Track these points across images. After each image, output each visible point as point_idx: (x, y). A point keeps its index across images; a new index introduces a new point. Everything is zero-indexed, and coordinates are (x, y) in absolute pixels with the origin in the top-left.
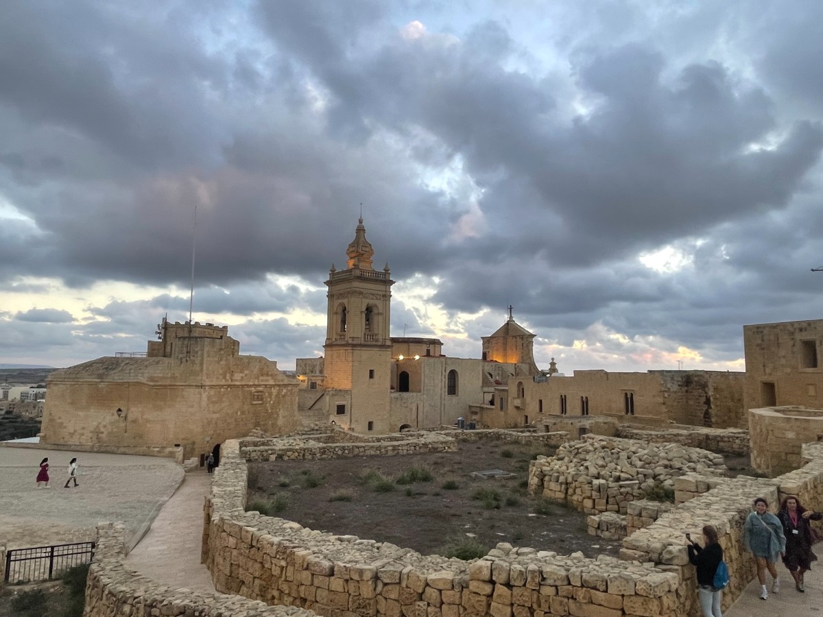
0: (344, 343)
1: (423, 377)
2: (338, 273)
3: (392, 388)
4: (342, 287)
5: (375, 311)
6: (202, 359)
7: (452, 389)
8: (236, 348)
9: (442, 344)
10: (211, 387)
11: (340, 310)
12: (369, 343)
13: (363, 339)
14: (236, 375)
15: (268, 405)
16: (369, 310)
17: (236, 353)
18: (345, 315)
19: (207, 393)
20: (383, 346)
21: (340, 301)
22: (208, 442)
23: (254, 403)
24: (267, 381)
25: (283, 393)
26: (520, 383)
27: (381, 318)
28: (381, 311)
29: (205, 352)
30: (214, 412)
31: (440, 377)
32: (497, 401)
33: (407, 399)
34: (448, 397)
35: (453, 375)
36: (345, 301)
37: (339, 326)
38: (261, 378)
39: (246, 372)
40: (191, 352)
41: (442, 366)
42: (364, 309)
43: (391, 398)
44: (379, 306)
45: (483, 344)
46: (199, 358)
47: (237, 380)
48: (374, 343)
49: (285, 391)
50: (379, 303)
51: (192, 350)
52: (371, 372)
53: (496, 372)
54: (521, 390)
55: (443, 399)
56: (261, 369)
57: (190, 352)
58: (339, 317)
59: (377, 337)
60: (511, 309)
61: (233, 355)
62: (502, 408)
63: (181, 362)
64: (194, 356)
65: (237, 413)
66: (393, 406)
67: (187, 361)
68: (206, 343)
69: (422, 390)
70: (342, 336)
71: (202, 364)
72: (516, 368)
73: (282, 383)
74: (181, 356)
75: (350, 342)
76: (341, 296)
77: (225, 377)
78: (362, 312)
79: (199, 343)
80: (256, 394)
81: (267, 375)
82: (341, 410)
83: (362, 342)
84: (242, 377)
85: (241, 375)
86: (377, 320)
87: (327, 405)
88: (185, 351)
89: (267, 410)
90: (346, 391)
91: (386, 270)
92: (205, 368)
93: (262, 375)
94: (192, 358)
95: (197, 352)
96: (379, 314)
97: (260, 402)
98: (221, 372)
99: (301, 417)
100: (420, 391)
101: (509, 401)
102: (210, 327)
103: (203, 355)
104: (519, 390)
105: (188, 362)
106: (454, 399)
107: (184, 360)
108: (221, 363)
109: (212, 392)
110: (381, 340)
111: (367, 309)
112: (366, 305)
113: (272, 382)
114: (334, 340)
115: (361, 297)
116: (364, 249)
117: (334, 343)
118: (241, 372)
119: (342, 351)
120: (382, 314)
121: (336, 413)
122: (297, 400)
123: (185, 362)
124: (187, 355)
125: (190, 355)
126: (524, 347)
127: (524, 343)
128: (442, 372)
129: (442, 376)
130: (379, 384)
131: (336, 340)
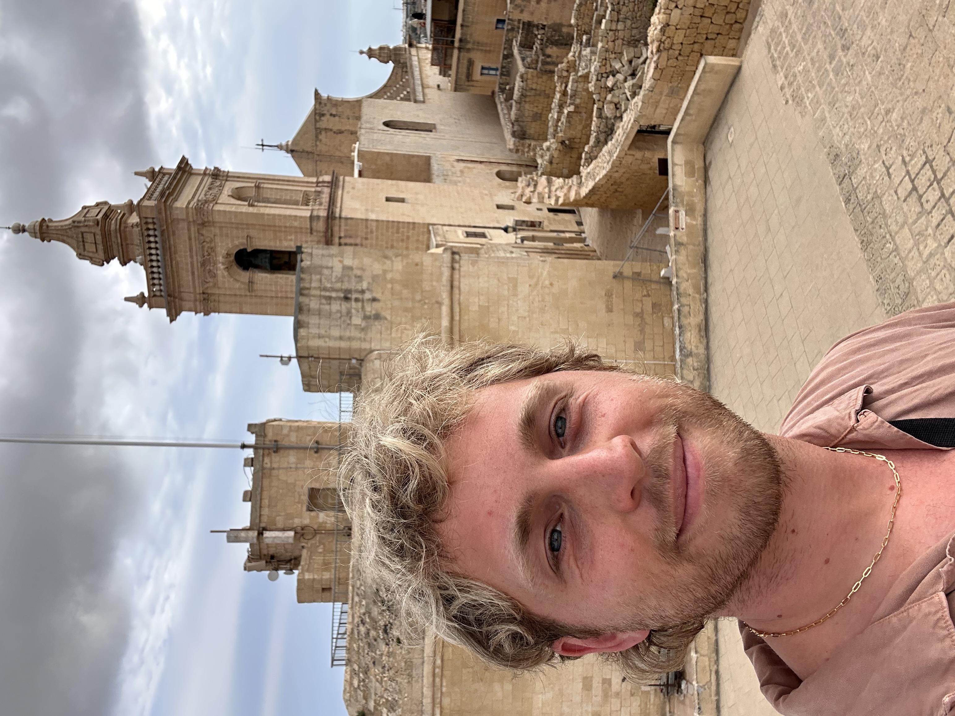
12: (325, 200)
13: (317, 207)
20: (333, 186)
28: (251, 185)
31: (400, 136)
33: (446, 170)
34: (437, 133)
40: (346, 286)
48: (326, 195)
50: (232, 185)
51: (338, 285)
52: (390, 200)
57: (349, 291)
63: (377, 317)
64: (360, 278)
67: (374, 300)
69: (428, 154)
74: (357, 320)
76: (207, 262)
83: (323, 207)
88: (345, 306)
94: (365, 285)
95: (348, 268)
96: (256, 188)
105: (378, 295)
106: (441, 127)
107: (370, 309)
110: (319, 188)
111: (244, 200)
112: (232, 200)
115: (212, 203)
120: (257, 184)
123: (376, 305)
124: (357, 300)
125: (357, 291)
126: (337, 112)
127: (331, 112)
128: (390, 133)
129: (396, 135)
130: (417, 193)
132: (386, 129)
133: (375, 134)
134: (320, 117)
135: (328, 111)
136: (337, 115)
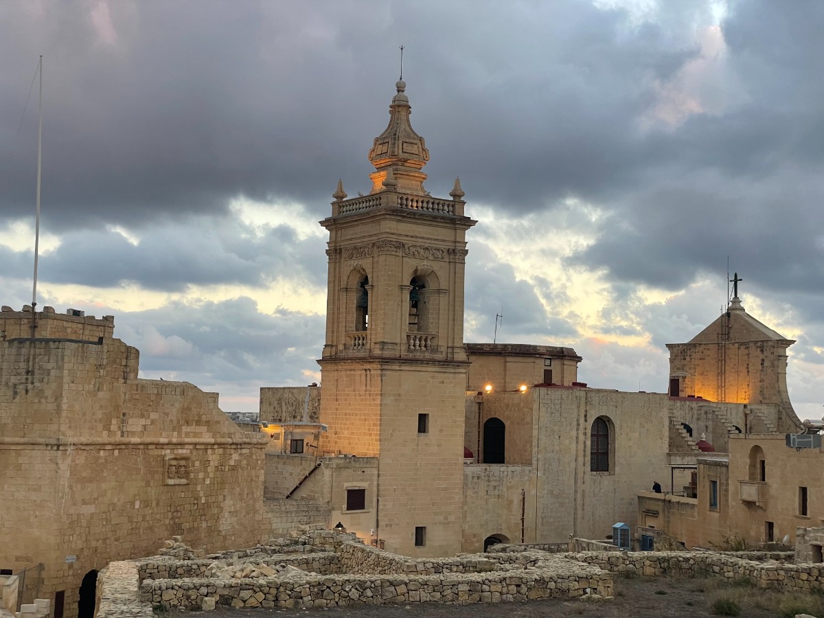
0: (362, 354)
1: (535, 433)
2: (352, 202)
3: (468, 454)
4: (359, 233)
5: (431, 285)
6: (60, 387)
7: (601, 460)
8: (132, 363)
9: (580, 359)
10: (80, 447)
11: (355, 282)
12: (419, 355)
13: (404, 348)
14: (131, 421)
15: (199, 488)
16: (418, 284)
17: (132, 375)
18: (366, 293)
19: (69, 460)
20: (448, 363)
21: (354, 263)
22: (71, 566)
23: (171, 482)
24: (196, 435)
25: (232, 463)
26: (756, 449)
27: (443, 300)
28: (443, 285)
29: (66, 373)
30: (84, 502)
31: (574, 433)
32: (704, 489)
33: (501, 480)
34: (590, 475)
35: (603, 428)
36: (366, 263)
37: (353, 315)
38: (185, 429)
39: (153, 416)
40: (36, 371)
41: (578, 407)
42: (407, 282)
43: (466, 476)
44: (439, 274)
45: (672, 361)
46: (54, 386)
47: (133, 434)
48: (428, 355)
49: (235, 457)
50: (441, 268)
51: (37, 367)
52: (423, 418)
53: (702, 424)
54: (758, 466)
55: (579, 481)
56: (185, 410)
57: (33, 373)
58: (354, 299)
59: (435, 342)
60: (736, 282)
61: (125, 378)
62: (713, 504)
63: (15, 393)
64: (42, 381)
65: (133, 504)
66: (470, 493)
67: (27, 391)
68: (67, 352)
69: (534, 462)
70: (360, 340)
71: (58, 397)
72: (746, 415)
73: (230, 441)
74: (13, 379)
75: (377, 352)
76: (358, 251)
77: (107, 427)
78: (402, 287)
79: (53, 352)
80: (174, 463)
81: (198, 423)
82: (356, 500)
83: (404, 353)
84: (145, 426)
85: (143, 422)
86: (435, 305)
87: (327, 490)
88: (23, 371)
89: (198, 498)
90: (368, 460)
91: (457, 195)
92: (64, 407)
93: (187, 423)
94: (37, 384)
95: (49, 373)
96: (439, 291)
97: (184, 481)
98: (99, 415)
99: (270, 515)
100: (531, 464)
101: (731, 488)
102: (75, 318)
103: (61, 378)
104: (753, 466)
105: (30, 393)
106: (605, 480)
107: (21, 388)
108: (100, 394)
109: (81, 459)
110: (443, 349)
111: (413, 281)
112: (412, 270)
113: (208, 438)
114: (341, 347)
115: (400, 253)
116: (407, 148)
117: (343, 355)
118: (142, 416)
119: (358, 371)
120: (446, 291)
121: (345, 506)
122: (262, 478)
123: (23, 392)
124: (27, 379)
125: (33, 379)
126: (767, 367)
127: (765, 360)
128: (578, 420)
129: (578, 430)
130: (439, 445)
131: (345, 348)
132: (591, 420)
133: (574, 407)
134: (760, 347)
135: (767, 357)
136: (763, 367)
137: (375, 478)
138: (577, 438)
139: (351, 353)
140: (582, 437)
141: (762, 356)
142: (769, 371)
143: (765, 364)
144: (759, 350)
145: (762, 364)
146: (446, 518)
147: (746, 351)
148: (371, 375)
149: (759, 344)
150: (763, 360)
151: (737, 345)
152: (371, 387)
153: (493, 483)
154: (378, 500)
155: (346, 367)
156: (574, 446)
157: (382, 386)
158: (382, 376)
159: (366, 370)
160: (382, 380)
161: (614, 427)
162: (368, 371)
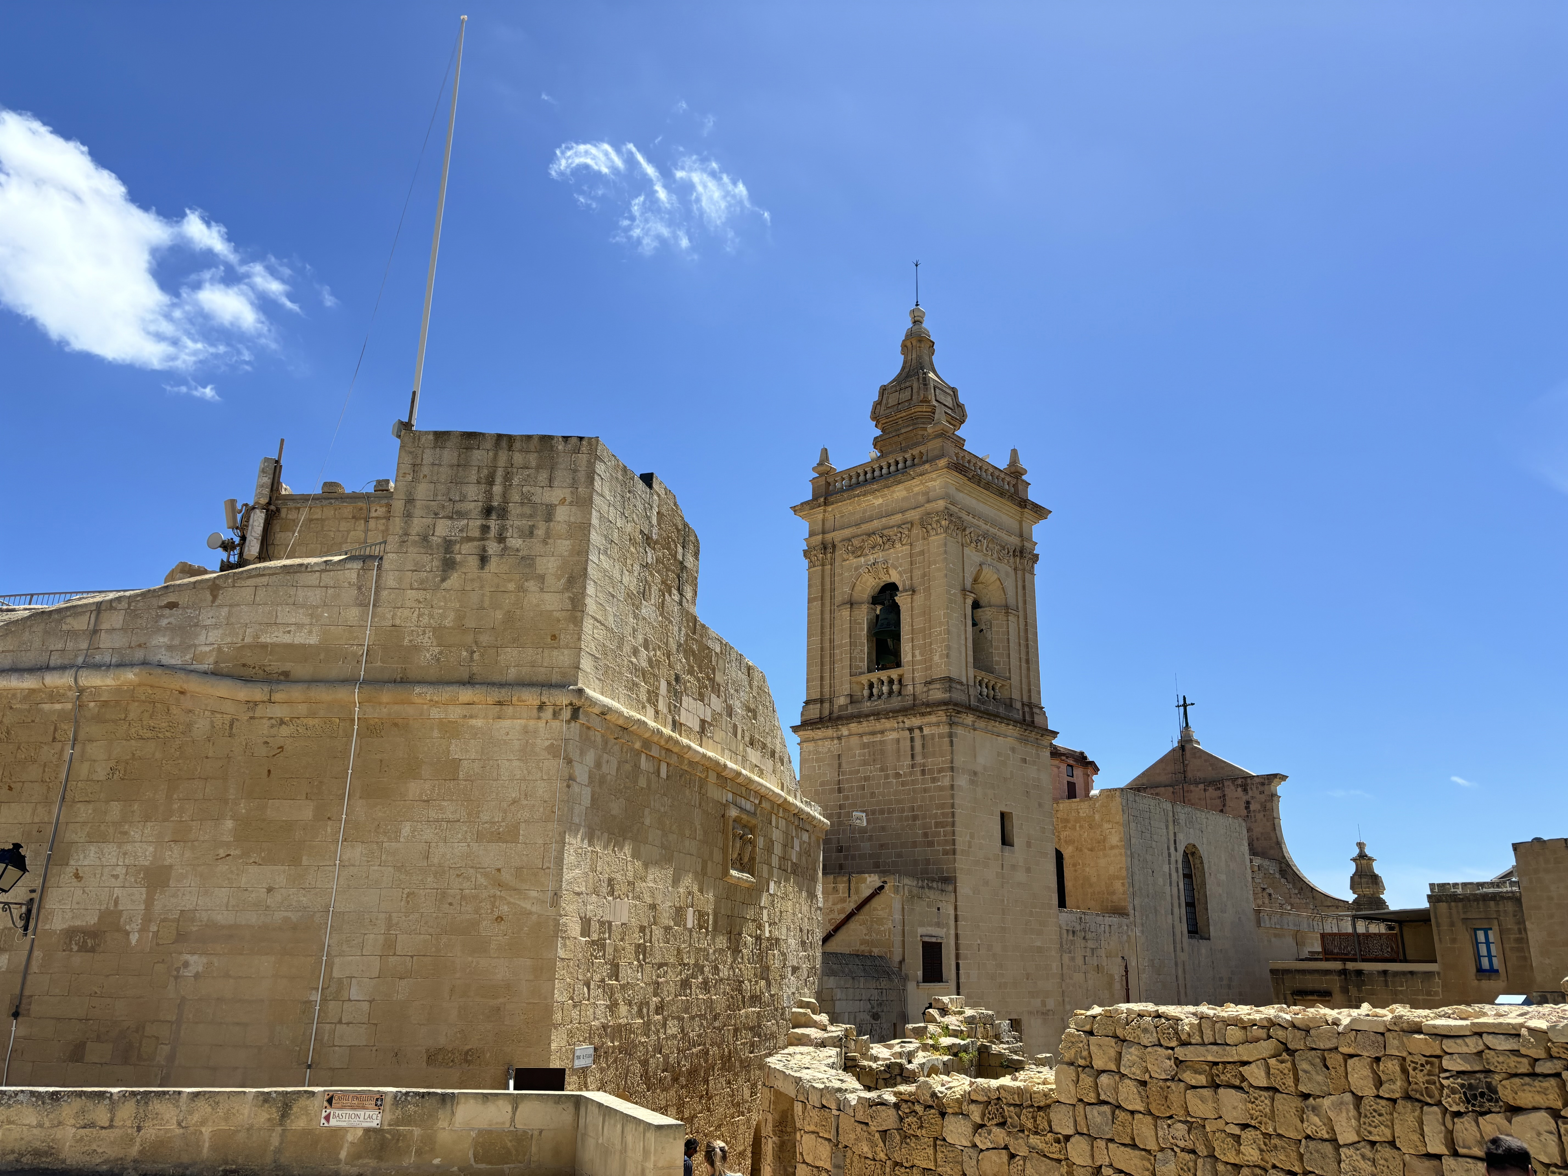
1: (1128, 862)
5: (993, 602)
8: (690, 563)
11: (865, 594)
12: (992, 710)
13: (973, 693)
17: (688, 592)
20: (1031, 728)
21: (868, 561)
25: (794, 856)
27: (1012, 625)
28: (1011, 601)
29: (597, 518)
31: (1166, 867)
33: (1098, 938)
34: (1188, 945)
36: (895, 558)
37: (862, 648)
38: (751, 754)
39: (714, 703)
40: (514, 509)
41: (1167, 827)
43: (1059, 929)
44: (1005, 583)
47: (687, 731)
48: (1003, 711)
49: (797, 845)
50: (1007, 577)
51: (516, 497)
52: (1005, 820)
55: (1179, 948)
57: (503, 513)
61: (680, 593)
63: (449, 565)
64: (528, 534)
66: (1066, 959)
67: (484, 559)
69: (1131, 912)
71: (575, 578)
74: (443, 528)
75: (934, 696)
76: (872, 541)
77: (653, 696)
78: (964, 593)
81: (763, 749)
82: (932, 963)
84: (704, 721)
85: (701, 709)
86: (1003, 634)
87: (897, 938)
88: (473, 507)
90: (943, 887)
91: (1015, 470)
92: (590, 606)
93: (752, 744)
94: (515, 542)
95: (549, 513)
96: (1006, 610)
98: (642, 658)
100: (1127, 915)
105: (493, 565)
106: (1202, 947)
107: (466, 552)
108: (646, 610)
110: (1018, 706)
112: (973, 570)
114: (843, 701)
115: (960, 540)
116: (940, 396)
117: (850, 711)
118: (701, 697)
123: (473, 562)
124: (485, 529)
125: (503, 529)
126: (1254, 811)
127: (1252, 802)
128: (1168, 849)
129: (1170, 863)
130: (1028, 870)
131: (851, 702)
132: (1181, 848)
133: (1163, 826)
134: (1241, 787)
135: (1253, 798)
136: (1249, 812)
137: (952, 923)
138: (1170, 875)
139: (867, 706)
140: (1174, 875)
141: (1245, 798)
142: (1260, 816)
143: (1252, 807)
144: (1239, 789)
145: (1247, 808)
146: (1044, 1004)
147: (1219, 793)
148: (923, 737)
149: (1239, 782)
150: (1248, 803)
151: (1201, 786)
152: (924, 756)
153: (1091, 944)
154: (958, 965)
155: (861, 731)
156: (1168, 888)
157: (952, 753)
158: (951, 735)
159: (911, 730)
160: (951, 742)
161: (1202, 863)
162: (917, 732)
